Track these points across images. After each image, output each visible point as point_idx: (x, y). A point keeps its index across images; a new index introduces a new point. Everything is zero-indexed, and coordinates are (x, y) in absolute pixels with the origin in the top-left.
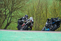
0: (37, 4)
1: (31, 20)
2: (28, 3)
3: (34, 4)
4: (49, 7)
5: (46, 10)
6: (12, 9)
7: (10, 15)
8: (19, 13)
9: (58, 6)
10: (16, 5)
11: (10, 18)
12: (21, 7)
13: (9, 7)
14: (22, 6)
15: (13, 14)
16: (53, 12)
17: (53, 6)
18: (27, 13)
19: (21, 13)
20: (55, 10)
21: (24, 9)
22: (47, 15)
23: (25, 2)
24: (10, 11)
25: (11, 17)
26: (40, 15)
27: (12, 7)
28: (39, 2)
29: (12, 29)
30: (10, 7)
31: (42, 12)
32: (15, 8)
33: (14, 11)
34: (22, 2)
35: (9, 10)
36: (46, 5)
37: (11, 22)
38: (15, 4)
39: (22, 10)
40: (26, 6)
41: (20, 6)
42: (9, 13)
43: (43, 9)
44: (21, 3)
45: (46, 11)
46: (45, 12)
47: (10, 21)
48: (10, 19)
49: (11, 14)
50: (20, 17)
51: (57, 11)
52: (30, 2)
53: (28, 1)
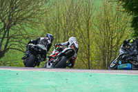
0: (67, 7)
1: (73, 44)
2: (46, 6)
3: (60, 8)
4: (95, 14)
5: (88, 21)
6: (10, 20)
7: (5, 32)
8: (27, 30)
9: (115, 13)
10: (18, 11)
11: (6, 39)
12: (30, 16)
13: (3, 16)
14: (33, 13)
15: (11, 32)
16: (102, 26)
17: (103, 12)
18: (44, 28)
19: (30, 30)
20: (108, 22)
21: (37, 21)
22: (88, 33)
23: (40, 4)
24: (5, 24)
25: (8, 38)
26: (72, 32)
27: (9, 16)
28: (72, 3)
29: (11, 66)
30: (6, 15)
32: (17, 18)
33: (15, 24)
34: (33, 4)
35: (3, 21)
36: (88, 9)
37: (8, 49)
38: (16, 8)
39: (32, 23)
40: (41, 14)
41: (29, 14)
42: (4, 28)
43: (81, 19)
44: (30, 7)
45: (88, 25)
46: (85, 25)
47: (6, 46)
48: (5, 42)
49: (8, 30)
50: (28, 38)
51: (111, 25)
52: (51, 4)
53: (46, 2)
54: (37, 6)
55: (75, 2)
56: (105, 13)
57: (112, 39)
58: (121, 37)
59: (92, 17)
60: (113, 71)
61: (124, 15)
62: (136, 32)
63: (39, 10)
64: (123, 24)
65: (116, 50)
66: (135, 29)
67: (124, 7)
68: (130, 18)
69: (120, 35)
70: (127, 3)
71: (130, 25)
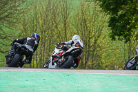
0: (44, 7)
1: (78, 43)
2: (23, 6)
3: (38, 8)
4: (72, 14)
5: (65, 21)
9: (92, 13)
12: (7, 16)
14: (10, 13)
16: (79, 25)
18: (22, 28)
19: (8, 29)
20: (85, 22)
21: (15, 21)
22: (66, 33)
23: (17, 4)
26: (50, 32)
28: (49, 3)
31: (56, 27)
34: (11, 4)
36: (65, 9)
39: (10, 23)
40: (18, 14)
41: (6, 14)
43: (58, 19)
44: (7, 7)
45: (65, 25)
46: (63, 25)
50: (5, 37)
51: (88, 25)
52: (28, 3)
53: (23, 2)
54: (14, 6)
55: (52, 2)
56: (82, 13)
57: (90, 38)
58: (98, 37)
59: (69, 16)
60: (91, 71)
61: (101, 15)
62: (113, 32)
63: (16, 10)
64: (100, 24)
65: (94, 50)
66: (112, 29)
67: (101, 6)
68: (108, 18)
69: (97, 34)
70: (104, 3)
71: (107, 24)
